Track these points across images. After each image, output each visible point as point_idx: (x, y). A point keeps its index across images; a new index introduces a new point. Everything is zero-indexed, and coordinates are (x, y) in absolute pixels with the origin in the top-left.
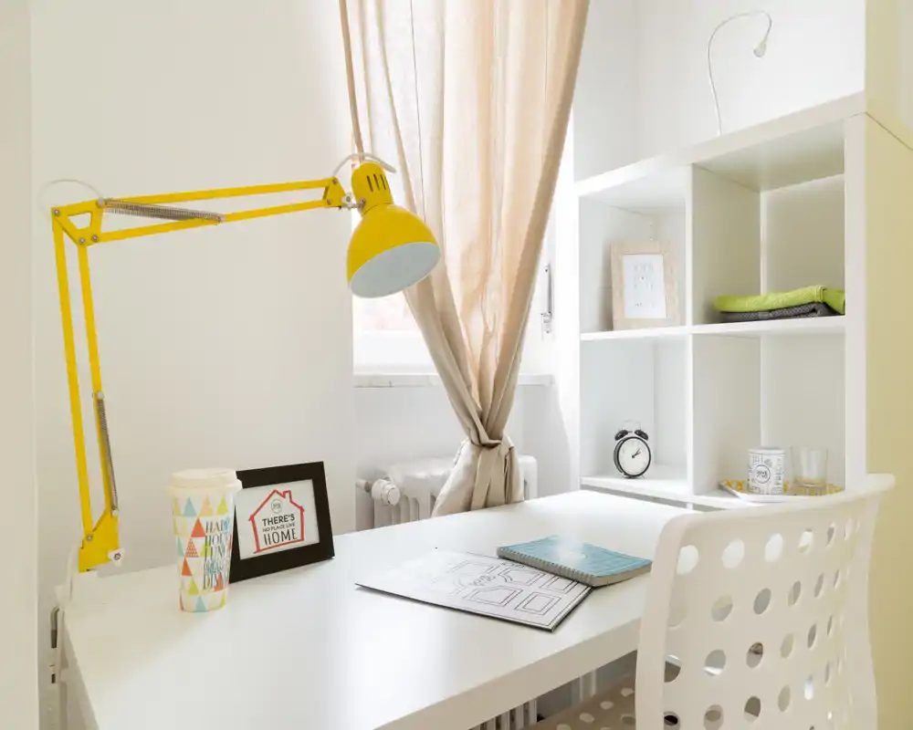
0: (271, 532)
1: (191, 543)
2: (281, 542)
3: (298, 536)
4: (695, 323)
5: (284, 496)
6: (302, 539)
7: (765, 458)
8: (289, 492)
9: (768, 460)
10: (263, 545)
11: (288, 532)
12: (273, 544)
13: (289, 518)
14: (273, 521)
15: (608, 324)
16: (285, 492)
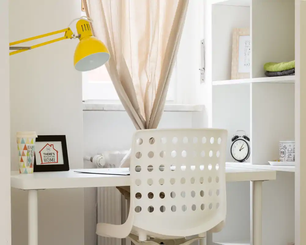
0: (46, 158)
1: (23, 152)
2: (50, 162)
3: (56, 161)
4: (253, 77)
5: (51, 146)
6: (57, 162)
7: (284, 145)
8: (53, 145)
9: (285, 146)
10: (43, 162)
11: (52, 159)
12: (47, 162)
13: (53, 154)
14: (47, 154)
15: (229, 77)
16: (51, 145)
